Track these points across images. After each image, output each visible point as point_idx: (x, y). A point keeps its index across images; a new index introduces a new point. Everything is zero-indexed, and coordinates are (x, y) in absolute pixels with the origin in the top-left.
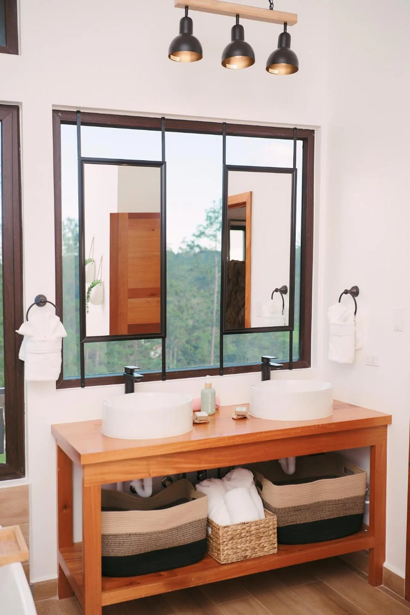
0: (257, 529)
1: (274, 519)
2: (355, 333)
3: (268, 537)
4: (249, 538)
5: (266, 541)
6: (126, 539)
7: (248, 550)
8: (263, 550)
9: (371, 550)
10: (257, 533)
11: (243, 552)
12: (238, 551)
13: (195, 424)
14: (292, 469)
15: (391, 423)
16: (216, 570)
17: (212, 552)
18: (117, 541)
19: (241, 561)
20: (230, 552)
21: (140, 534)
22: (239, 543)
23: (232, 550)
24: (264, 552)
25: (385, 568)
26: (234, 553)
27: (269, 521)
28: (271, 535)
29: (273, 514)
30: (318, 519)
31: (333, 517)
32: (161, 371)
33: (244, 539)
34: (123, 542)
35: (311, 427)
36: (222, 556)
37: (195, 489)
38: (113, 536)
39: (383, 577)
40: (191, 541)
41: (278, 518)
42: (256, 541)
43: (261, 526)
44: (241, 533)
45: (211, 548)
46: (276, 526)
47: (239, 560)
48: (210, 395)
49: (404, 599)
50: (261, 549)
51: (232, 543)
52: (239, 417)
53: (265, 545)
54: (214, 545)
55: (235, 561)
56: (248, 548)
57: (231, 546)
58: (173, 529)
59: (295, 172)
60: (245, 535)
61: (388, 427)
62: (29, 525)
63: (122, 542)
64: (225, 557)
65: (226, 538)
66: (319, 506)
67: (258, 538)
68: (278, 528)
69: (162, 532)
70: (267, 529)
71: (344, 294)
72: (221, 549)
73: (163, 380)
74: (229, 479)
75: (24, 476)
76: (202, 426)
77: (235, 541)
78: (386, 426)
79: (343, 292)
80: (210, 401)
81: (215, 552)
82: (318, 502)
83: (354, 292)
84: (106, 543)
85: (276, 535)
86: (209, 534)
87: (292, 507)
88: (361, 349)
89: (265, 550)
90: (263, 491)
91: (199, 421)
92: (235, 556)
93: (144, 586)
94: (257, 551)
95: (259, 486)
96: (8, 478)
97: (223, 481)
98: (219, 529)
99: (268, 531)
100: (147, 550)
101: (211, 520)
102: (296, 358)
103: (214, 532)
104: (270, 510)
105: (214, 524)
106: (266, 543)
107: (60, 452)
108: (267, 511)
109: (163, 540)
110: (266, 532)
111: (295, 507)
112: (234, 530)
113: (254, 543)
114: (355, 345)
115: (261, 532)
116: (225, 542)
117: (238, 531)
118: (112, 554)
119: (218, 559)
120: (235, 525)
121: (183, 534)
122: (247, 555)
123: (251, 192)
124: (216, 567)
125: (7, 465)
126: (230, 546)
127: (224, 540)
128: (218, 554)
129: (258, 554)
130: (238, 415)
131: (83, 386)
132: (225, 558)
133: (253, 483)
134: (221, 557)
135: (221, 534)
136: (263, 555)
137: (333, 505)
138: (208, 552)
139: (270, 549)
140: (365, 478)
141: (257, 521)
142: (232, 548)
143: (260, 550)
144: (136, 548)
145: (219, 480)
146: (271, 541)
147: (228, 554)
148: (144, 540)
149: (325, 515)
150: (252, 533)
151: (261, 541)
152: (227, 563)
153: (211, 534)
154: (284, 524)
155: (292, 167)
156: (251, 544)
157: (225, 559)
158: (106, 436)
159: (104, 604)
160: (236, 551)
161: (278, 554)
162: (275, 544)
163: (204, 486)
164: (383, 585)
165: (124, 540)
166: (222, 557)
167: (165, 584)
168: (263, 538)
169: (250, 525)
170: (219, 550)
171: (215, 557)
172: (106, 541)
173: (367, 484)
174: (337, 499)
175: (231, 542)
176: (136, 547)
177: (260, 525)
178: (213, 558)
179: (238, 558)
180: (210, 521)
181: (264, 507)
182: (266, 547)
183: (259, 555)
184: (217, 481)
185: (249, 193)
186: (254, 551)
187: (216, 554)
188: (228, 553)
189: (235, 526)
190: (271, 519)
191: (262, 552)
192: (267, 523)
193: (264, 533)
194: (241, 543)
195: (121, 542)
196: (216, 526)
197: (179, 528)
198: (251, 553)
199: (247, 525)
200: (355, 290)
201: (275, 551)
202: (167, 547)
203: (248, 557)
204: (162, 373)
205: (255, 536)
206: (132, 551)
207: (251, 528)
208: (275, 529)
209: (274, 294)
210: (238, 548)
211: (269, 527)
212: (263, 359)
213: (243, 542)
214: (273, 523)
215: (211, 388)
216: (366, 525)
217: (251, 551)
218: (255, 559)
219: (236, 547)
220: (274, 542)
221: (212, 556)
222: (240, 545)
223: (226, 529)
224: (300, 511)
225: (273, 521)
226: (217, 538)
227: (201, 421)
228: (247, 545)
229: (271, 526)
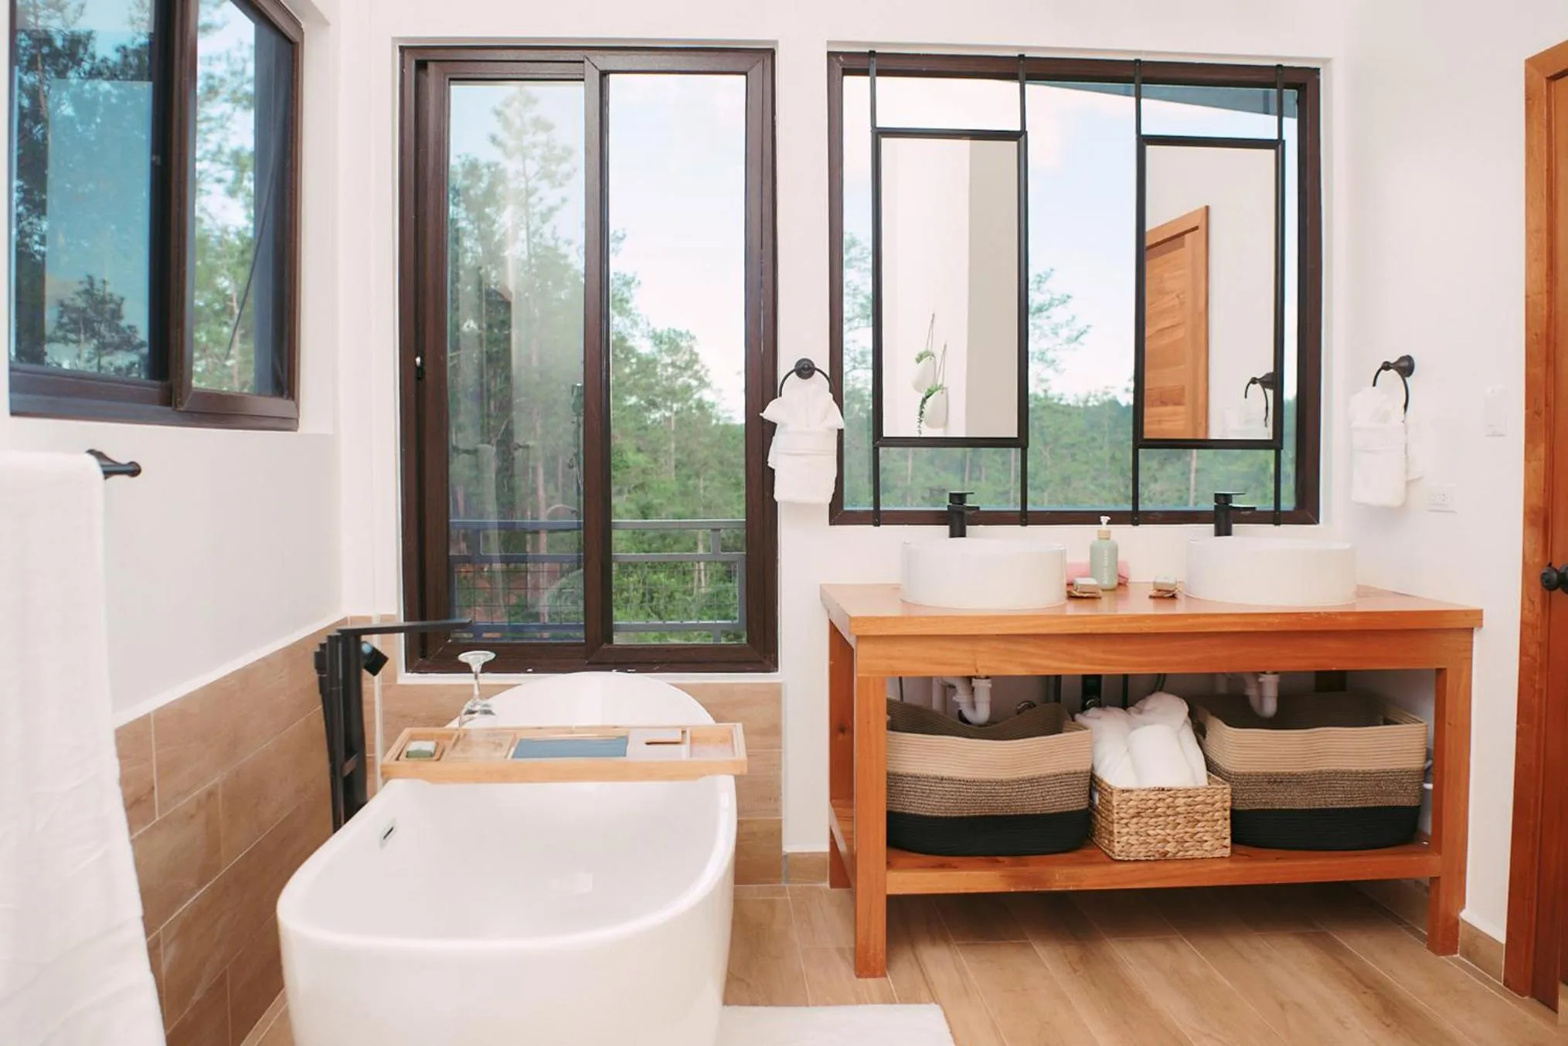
0: (1190, 806)
1: (1225, 791)
2: (1406, 446)
3: (1211, 824)
4: (1171, 818)
5: (1207, 831)
6: (935, 786)
7: (1169, 842)
8: (1201, 846)
9: (1435, 880)
10: (1189, 813)
11: (1159, 845)
12: (1150, 840)
13: (1071, 597)
14: (1270, 707)
15: (1481, 626)
16: (1103, 869)
17: (1100, 838)
18: (918, 786)
19: (1156, 860)
20: (1133, 840)
21: (960, 780)
22: (1152, 826)
23: (1137, 837)
24: (1202, 850)
25: (1463, 921)
26: (1141, 844)
27: (1214, 792)
28: (1218, 820)
29: (1224, 782)
30: (1320, 805)
31: (1352, 806)
32: (1019, 509)
33: (1161, 819)
34: (930, 790)
35: (1304, 616)
36: (1116, 844)
37: (1073, 720)
38: (912, 777)
39: (1459, 939)
40: (1058, 808)
41: (1233, 791)
42: (1186, 827)
43: (1198, 799)
44: (1157, 808)
45: (1099, 829)
46: (1228, 804)
47: (1152, 858)
48: (1106, 553)
49: (1502, 984)
50: (1199, 844)
51: (1137, 824)
52: (1160, 594)
53: (1205, 838)
54: (1103, 824)
55: (1143, 858)
56: (1169, 838)
57: (1135, 829)
58: (1023, 781)
59: (1280, 146)
60: (1165, 812)
61: (1475, 630)
62: (781, 752)
63: (928, 791)
64: (1123, 847)
65: (1125, 813)
66: (1322, 780)
67: (1189, 822)
68: (1232, 811)
69: (1001, 783)
70: (1210, 808)
71: (1383, 371)
72: (1115, 831)
73: (1022, 525)
74: (1141, 712)
75: (775, 669)
76: (1085, 601)
77: (1145, 820)
78: (1471, 631)
79: (1380, 366)
80: (1106, 563)
81: (1104, 838)
82: (1320, 772)
83: (1405, 367)
84: (900, 788)
85: (1229, 821)
86: (1095, 805)
87: (1265, 774)
88: (1418, 479)
89: (1206, 848)
90: (1207, 739)
91: (1080, 592)
92: (1143, 850)
93: (965, 873)
94: (1187, 847)
95: (1200, 731)
96: (749, 668)
97: (1129, 714)
98: (1111, 793)
99: (1212, 812)
100: (972, 811)
101: (1099, 779)
102: (1288, 504)
103: (1103, 800)
104: (1219, 775)
105: (1103, 785)
106: (1207, 834)
107: (834, 631)
108: (1212, 775)
109: (1004, 798)
110: (1208, 812)
111: (1271, 775)
112: (1142, 800)
113: (1182, 831)
114: (1407, 472)
115: (1198, 812)
116: (1123, 818)
117: (1150, 802)
118: (912, 810)
119: (1110, 850)
120: (1144, 790)
121: (1042, 792)
122: (1168, 852)
123: (1207, 208)
124: (1104, 863)
125: (747, 645)
126: (1133, 828)
127: (1122, 815)
128: (1109, 841)
129: (1190, 853)
130: (1159, 590)
131: (877, 524)
132: (1123, 849)
133: (1186, 722)
134: (1114, 847)
135: (1115, 804)
136: (1200, 857)
137: (1354, 780)
138: (1094, 840)
139: (1215, 847)
140: (1424, 734)
141: (1190, 790)
142: (1137, 833)
143: (1193, 846)
144: (953, 805)
145: (1122, 710)
146: (1217, 831)
147: (1128, 843)
148: (968, 792)
149: (1335, 800)
150: (1178, 809)
151: (1197, 829)
152: (1127, 859)
153: (1099, 804)
154: (1248, 806)
155: (1275, 137)
156: (1176, 831)
157: (1122, 852)
158: (908, 603)
159: (890, 892)
160: (1145, 840)
161: (1231, 858)
162: (1225, 838)
163: (1090, 717)
164: (1458, 955)
165: (932, 788)
166: (1117, 848)
167: (1002, 876)
168: (1200, 825)
169: (1175, 794)
170: (1111, 833)
171: (1105, 847)
172: (900, 785)
173: (1428, 751)
174: (1361, 769)
175: (1135, 820)
176: (953, 803)
177: (1195, 797)
178: (1100, 848)
179: (1149, 854)
180: (1097, 780)
181: (1208, 769)
182: (1206, 841)
183: (1192, 855)
184: (1118, 713)
185: (1204, 211)
186: (1182, 846)
187: (1107, 842)
188: (1130, 841)
189: (1144, 793)
190: (1218, 789)
191: (1198, 850)
192: (1209, 796)
193: (1203, 814)
194: (1156, 826)
195: (926, 789)
196: (1107, 788)
197: (1034, 781)
198: (1175, 847)
199: (1169, 793)
200: (1405, 364)
201: (1227, 852)
202: (1012, 813)
203: (1170, 854)
204: (1021, 512)
205: (1185, 817)
206: (946, 809)
207: (1177, 801)
208: (1225, 810)
209: (1249, 388)
210: (1149, 835)
211: (1213, 804)
212: (1217, 497)
213: (1159, 825)
214: (1222, 798)
215: (1108, 539)
216: (1425, 834)
217: (1175, 844)
218: (1184, 860)
219: (1146, 831)
220: (1223, 835)
221: (1100, 845)
222: (1154, 830)
223: (1126, 794)
224: (1281, 784)
225: (1223, 794)
226: (1109, 811)
227: (1084, 593)
228: (1168, 831)
229: (1217, 802)
